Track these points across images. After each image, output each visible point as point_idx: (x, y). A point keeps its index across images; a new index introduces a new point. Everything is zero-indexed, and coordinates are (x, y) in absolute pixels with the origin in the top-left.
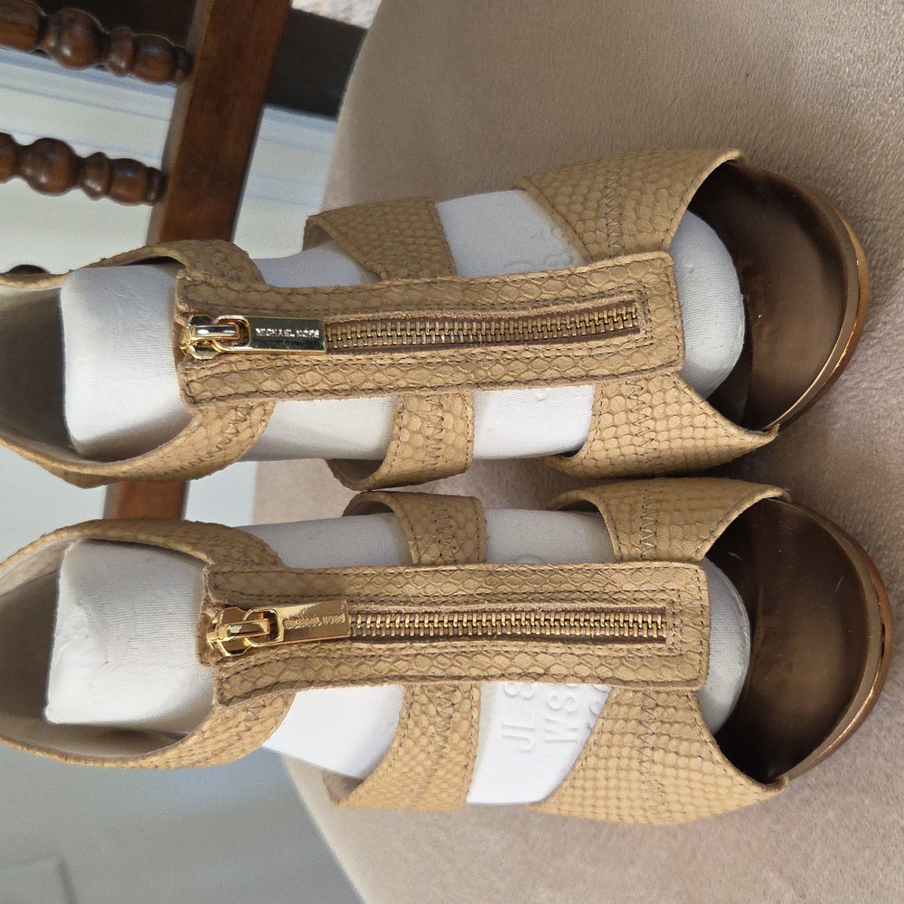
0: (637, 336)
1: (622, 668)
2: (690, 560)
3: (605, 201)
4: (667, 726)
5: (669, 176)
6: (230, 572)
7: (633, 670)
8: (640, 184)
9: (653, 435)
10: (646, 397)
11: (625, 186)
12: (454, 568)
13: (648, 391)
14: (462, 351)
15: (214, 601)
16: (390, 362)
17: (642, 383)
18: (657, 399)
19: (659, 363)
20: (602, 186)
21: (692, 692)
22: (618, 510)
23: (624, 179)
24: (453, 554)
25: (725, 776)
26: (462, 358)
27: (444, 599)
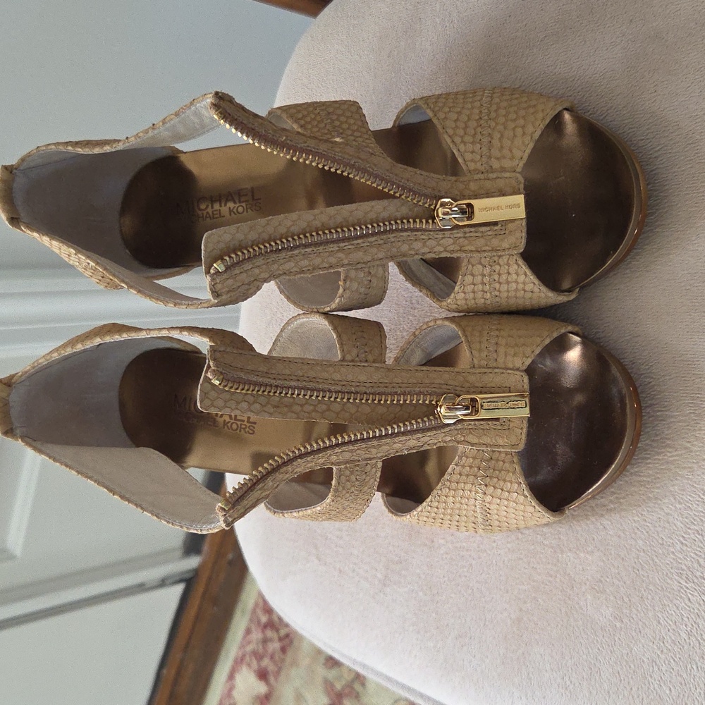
0: (496, 228)
1: (470, 436)
2: (518, 369)
3: (479, 129)
4: (497, 472)
5: (524, 117)
6: (224, 351)
7: (477, 437)
8: (504, 120)
9: (497, 293)
10: (497, 268)
11: (494, 119)
12: (366, 364)
13: (499, 264)
14: (382, 237)
15: (213, 368)
16: (337, 249)
17: (496, 258)
18: (504, 270)
19: (508, 246)
20: (478, 117)
21: (515, 452)
22: (472, 335)
23: (493, 115)
24: (366, 356)
25: (531, 505)
26: (382, 241)
27: (358, 384)
